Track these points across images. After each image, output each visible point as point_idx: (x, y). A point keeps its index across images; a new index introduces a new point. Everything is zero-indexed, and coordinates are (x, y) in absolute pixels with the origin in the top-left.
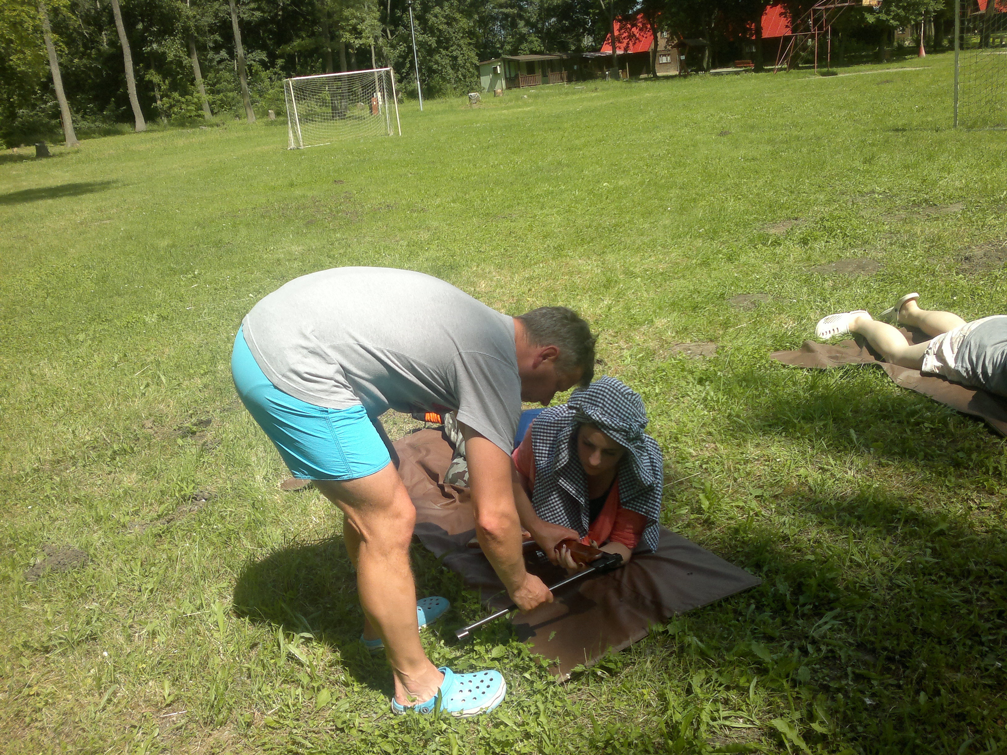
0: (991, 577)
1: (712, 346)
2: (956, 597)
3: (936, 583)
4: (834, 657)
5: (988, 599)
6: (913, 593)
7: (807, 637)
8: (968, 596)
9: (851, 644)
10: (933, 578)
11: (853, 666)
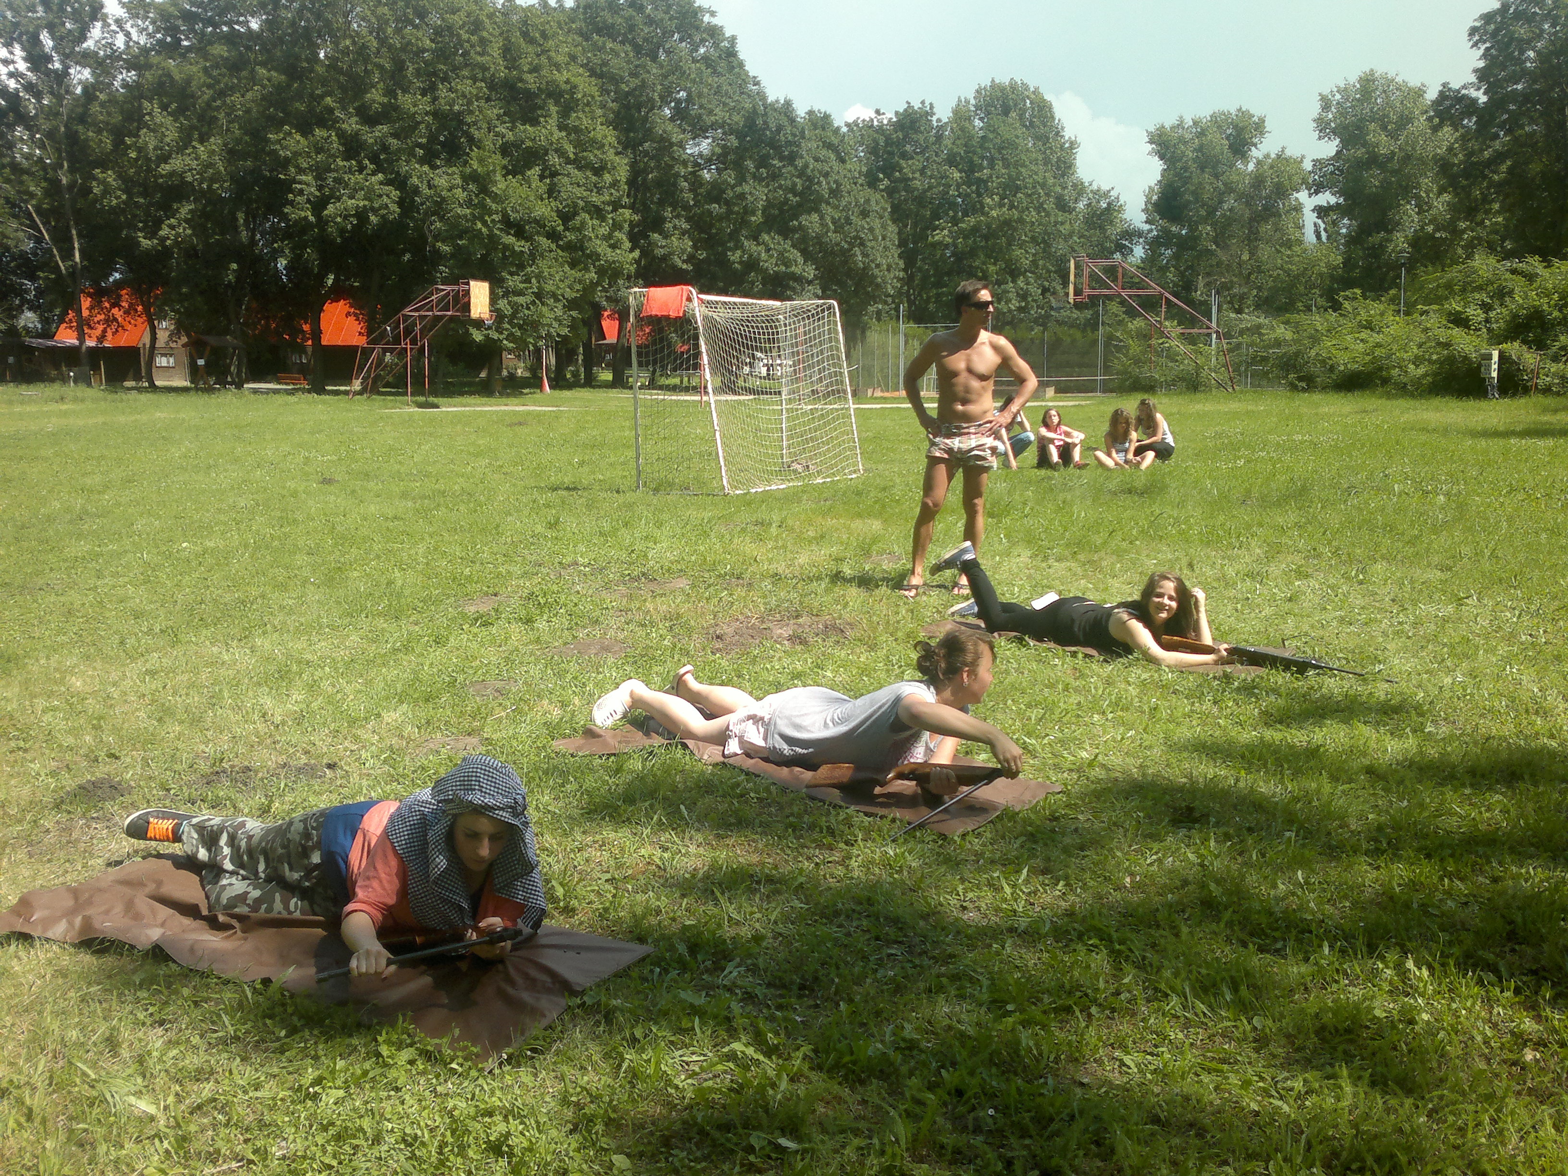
0: (859, 913)
1: (473, 740)
6: (797, 937)
7: (718, 987)
8: (845, 930)
9: (761, 985)
11: (770, 1000)
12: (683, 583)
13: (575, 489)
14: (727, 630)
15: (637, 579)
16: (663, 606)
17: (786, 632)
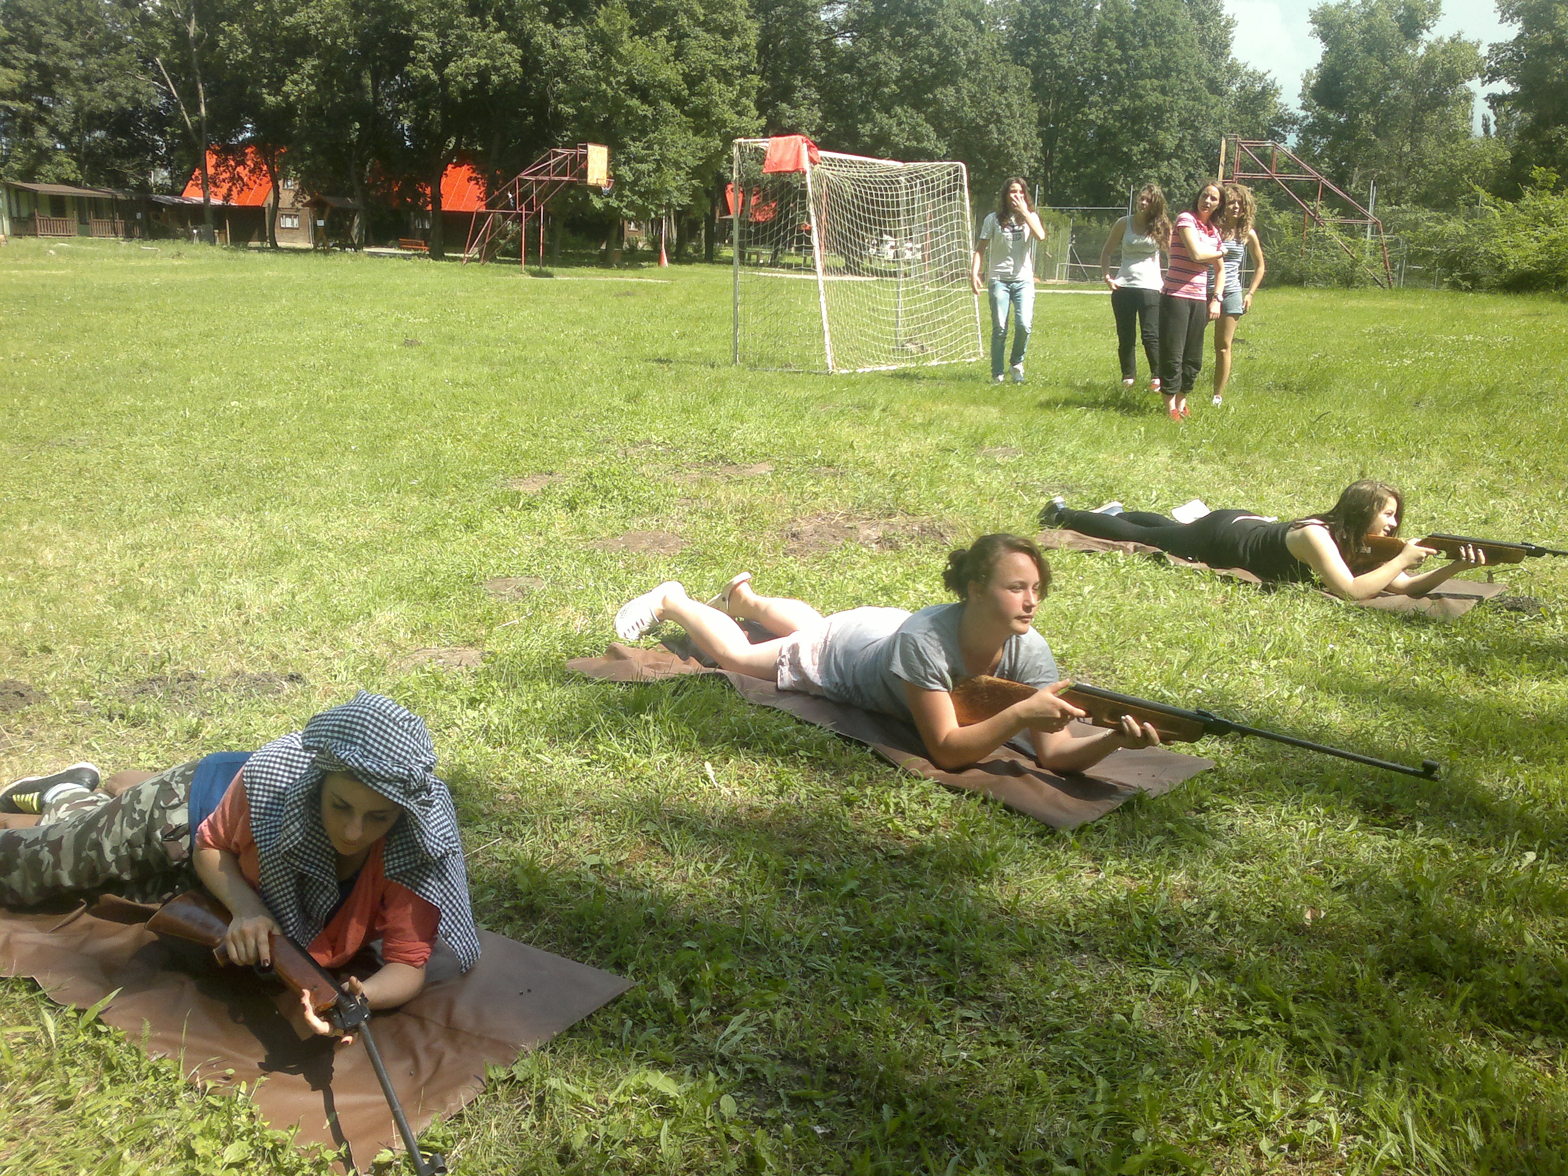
0: (927, 945)
1: (473, 653)
2: (891, 975)
3: (861, 960)
4: (757, 1079)
5: (929, 973)
6: (836, 977)
7: (712, 1057)
8: (904, 972)
9: (773, 1058)
10: (856, 954)
11: (783, 1086)
12: (765, 469)
13: (669, 361)
14: (806, 527)
15: (714, 462)
16: (738, 495)
17: (875, 533)
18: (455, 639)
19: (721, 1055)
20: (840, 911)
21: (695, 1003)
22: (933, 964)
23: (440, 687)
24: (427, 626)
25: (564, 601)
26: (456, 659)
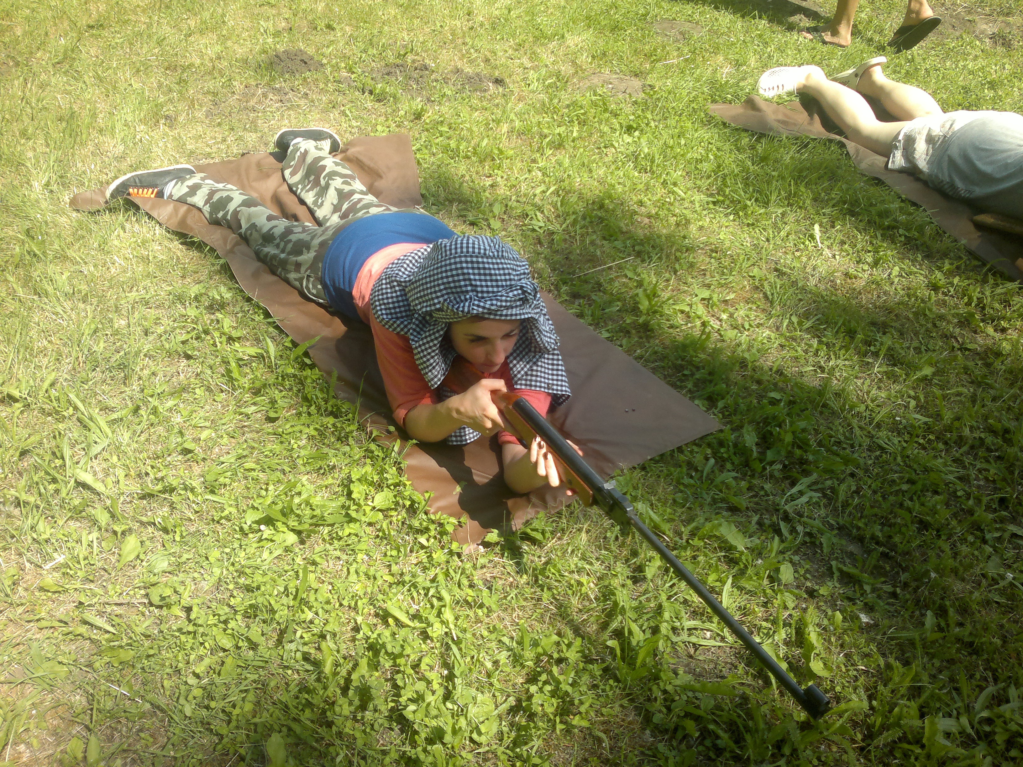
0: (989, 450)
1: (637, 83)
2: (951, 472)
3: (924, 448)
4: (813, 543)
5: (986, 479)
6: (899, 459)
7: (778, 510)
8: (962, 472)
9: (831, 527)
10: (921, 441)
11: (837, 559)
17: (990, 29)
18: (624, 68)
19: (785, 512)
20: (912, 393)
21: (770, 455)
22: (992, 471)
23: (606, 110)
24: (604, 54)
25: (716, 50)
26: (622, 87)
